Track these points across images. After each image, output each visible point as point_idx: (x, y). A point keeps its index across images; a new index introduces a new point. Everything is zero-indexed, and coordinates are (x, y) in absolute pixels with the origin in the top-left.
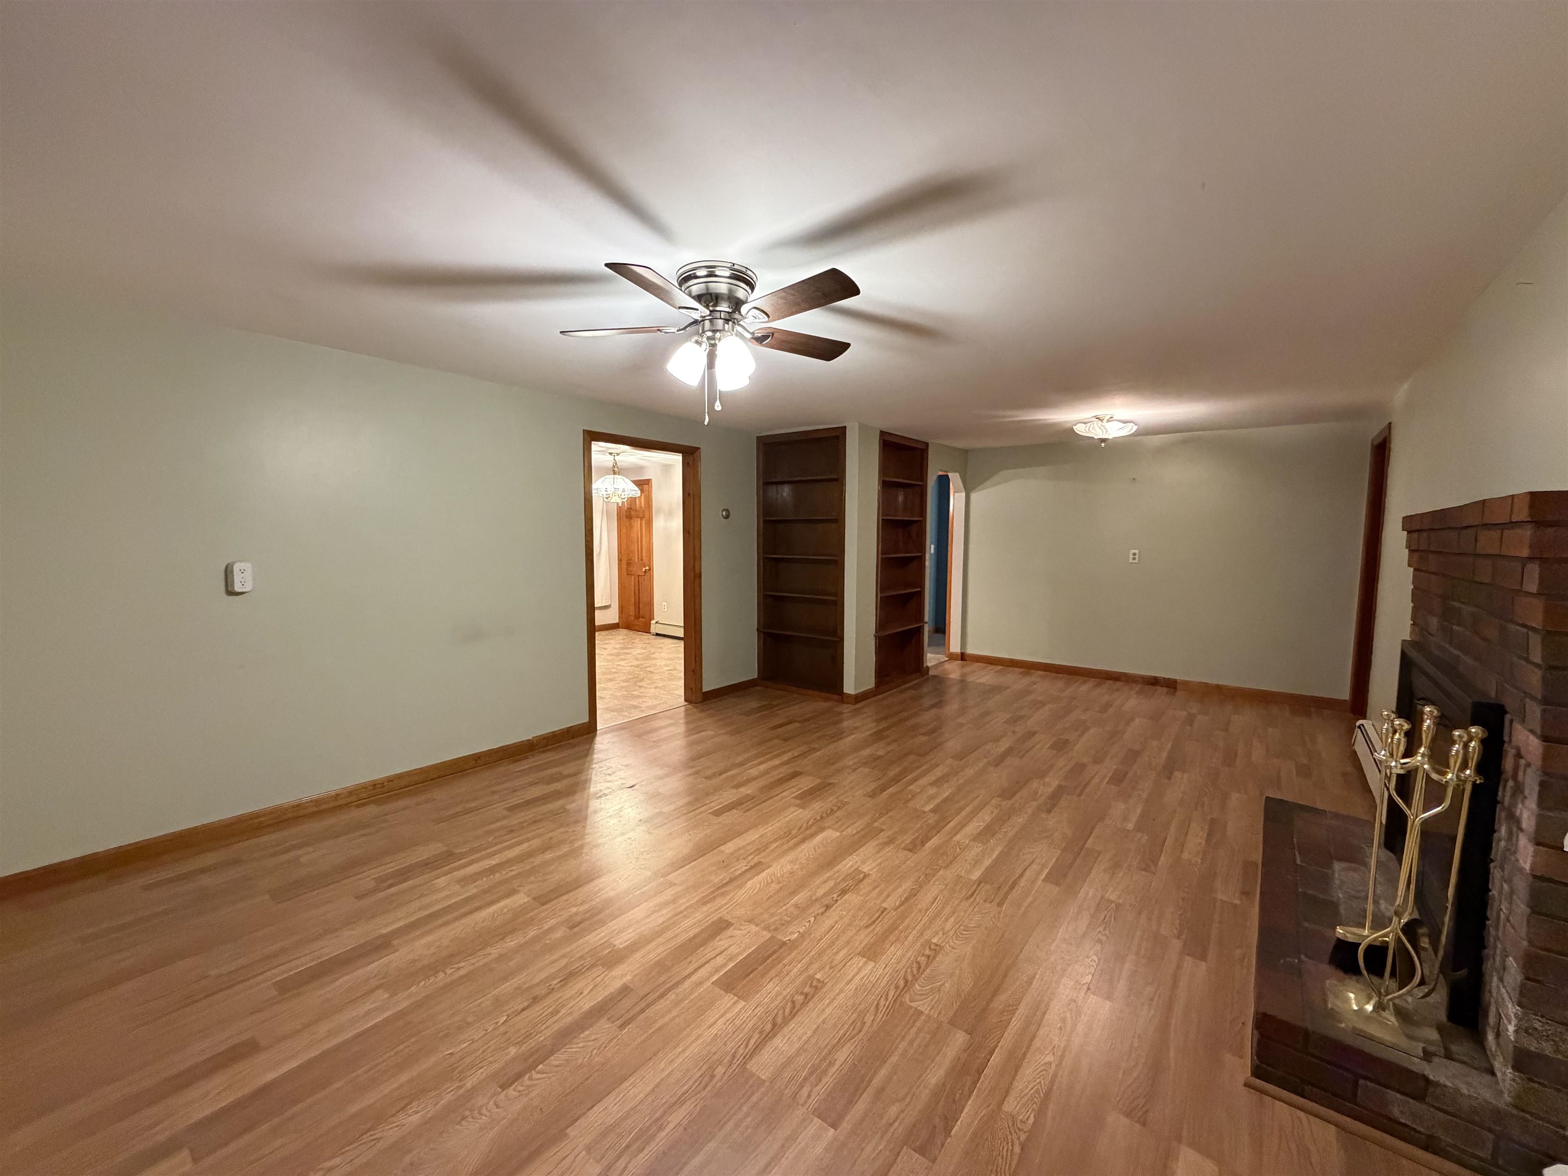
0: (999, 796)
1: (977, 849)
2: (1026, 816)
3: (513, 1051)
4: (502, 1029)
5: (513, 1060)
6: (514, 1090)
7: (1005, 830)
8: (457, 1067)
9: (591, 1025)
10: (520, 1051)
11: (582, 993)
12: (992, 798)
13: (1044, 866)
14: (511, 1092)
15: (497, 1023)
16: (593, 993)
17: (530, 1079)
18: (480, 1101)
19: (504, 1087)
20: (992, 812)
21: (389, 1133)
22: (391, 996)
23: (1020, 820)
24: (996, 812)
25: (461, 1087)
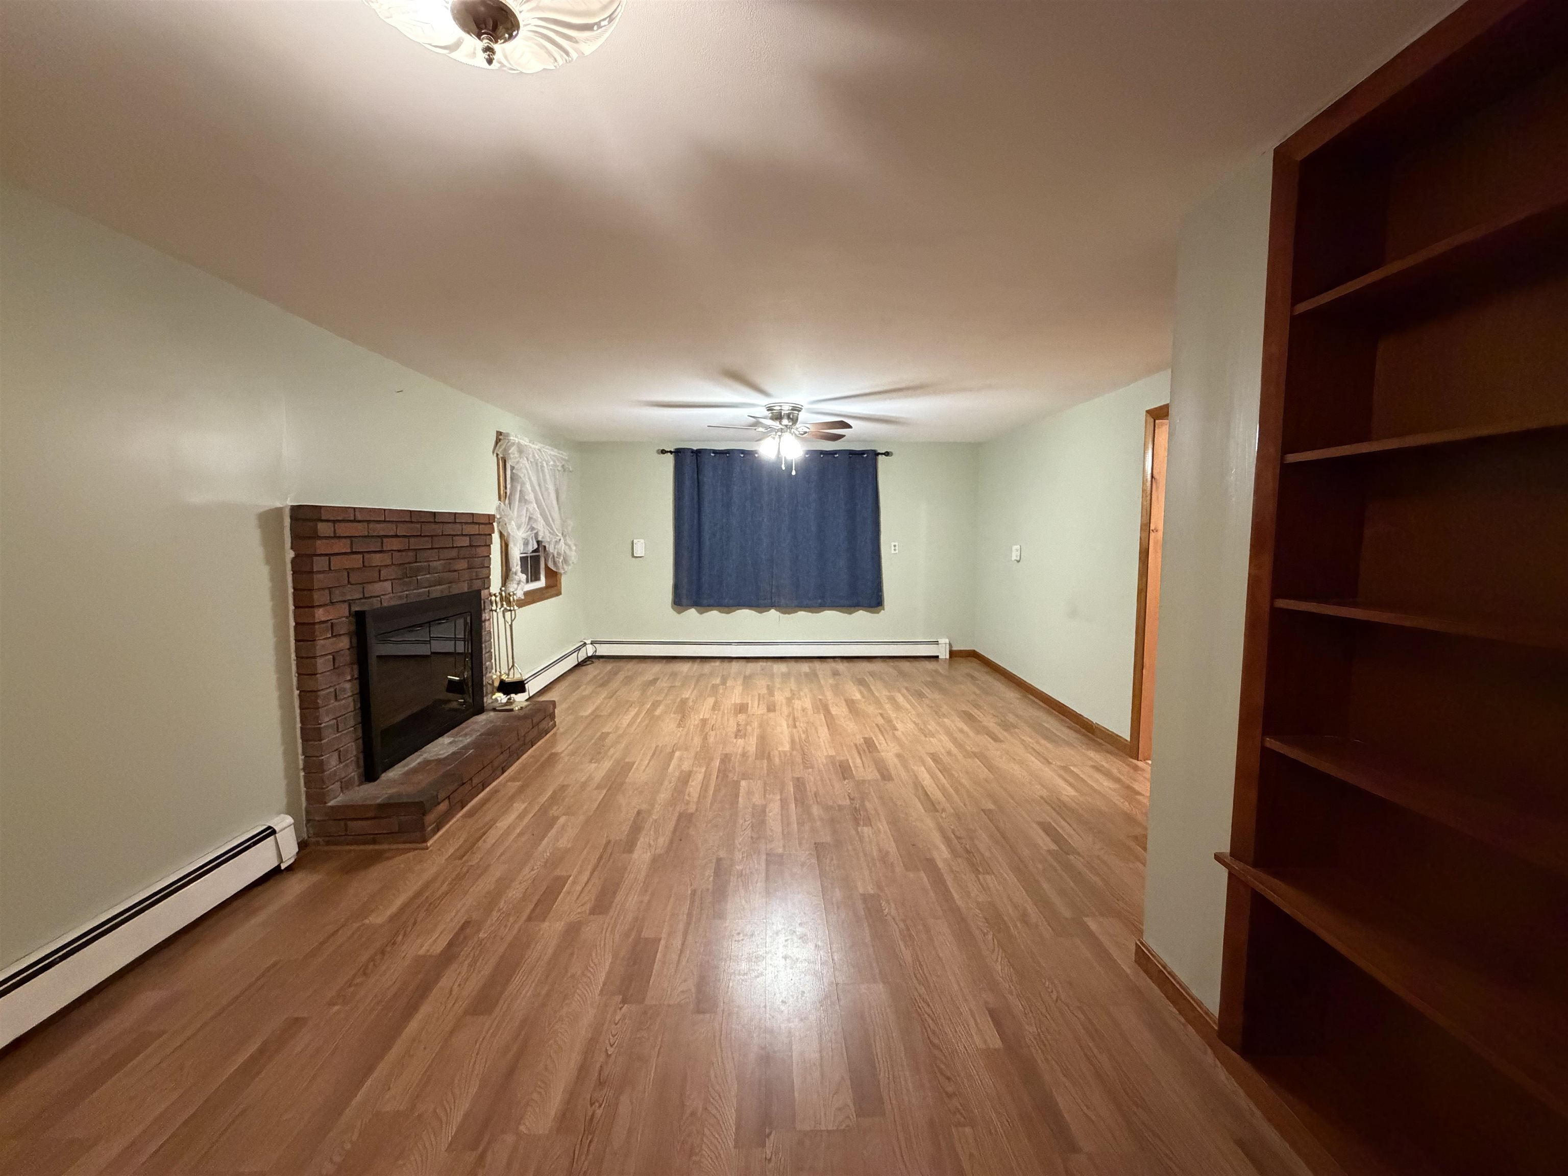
0: (692, 814)
1: (686, 767)
2: (659, 802)
7: (672, 784)
12: (697, 810)
13: (637, 769)
20: (689, 795)
23: (664, 796)
24: (686, 797)
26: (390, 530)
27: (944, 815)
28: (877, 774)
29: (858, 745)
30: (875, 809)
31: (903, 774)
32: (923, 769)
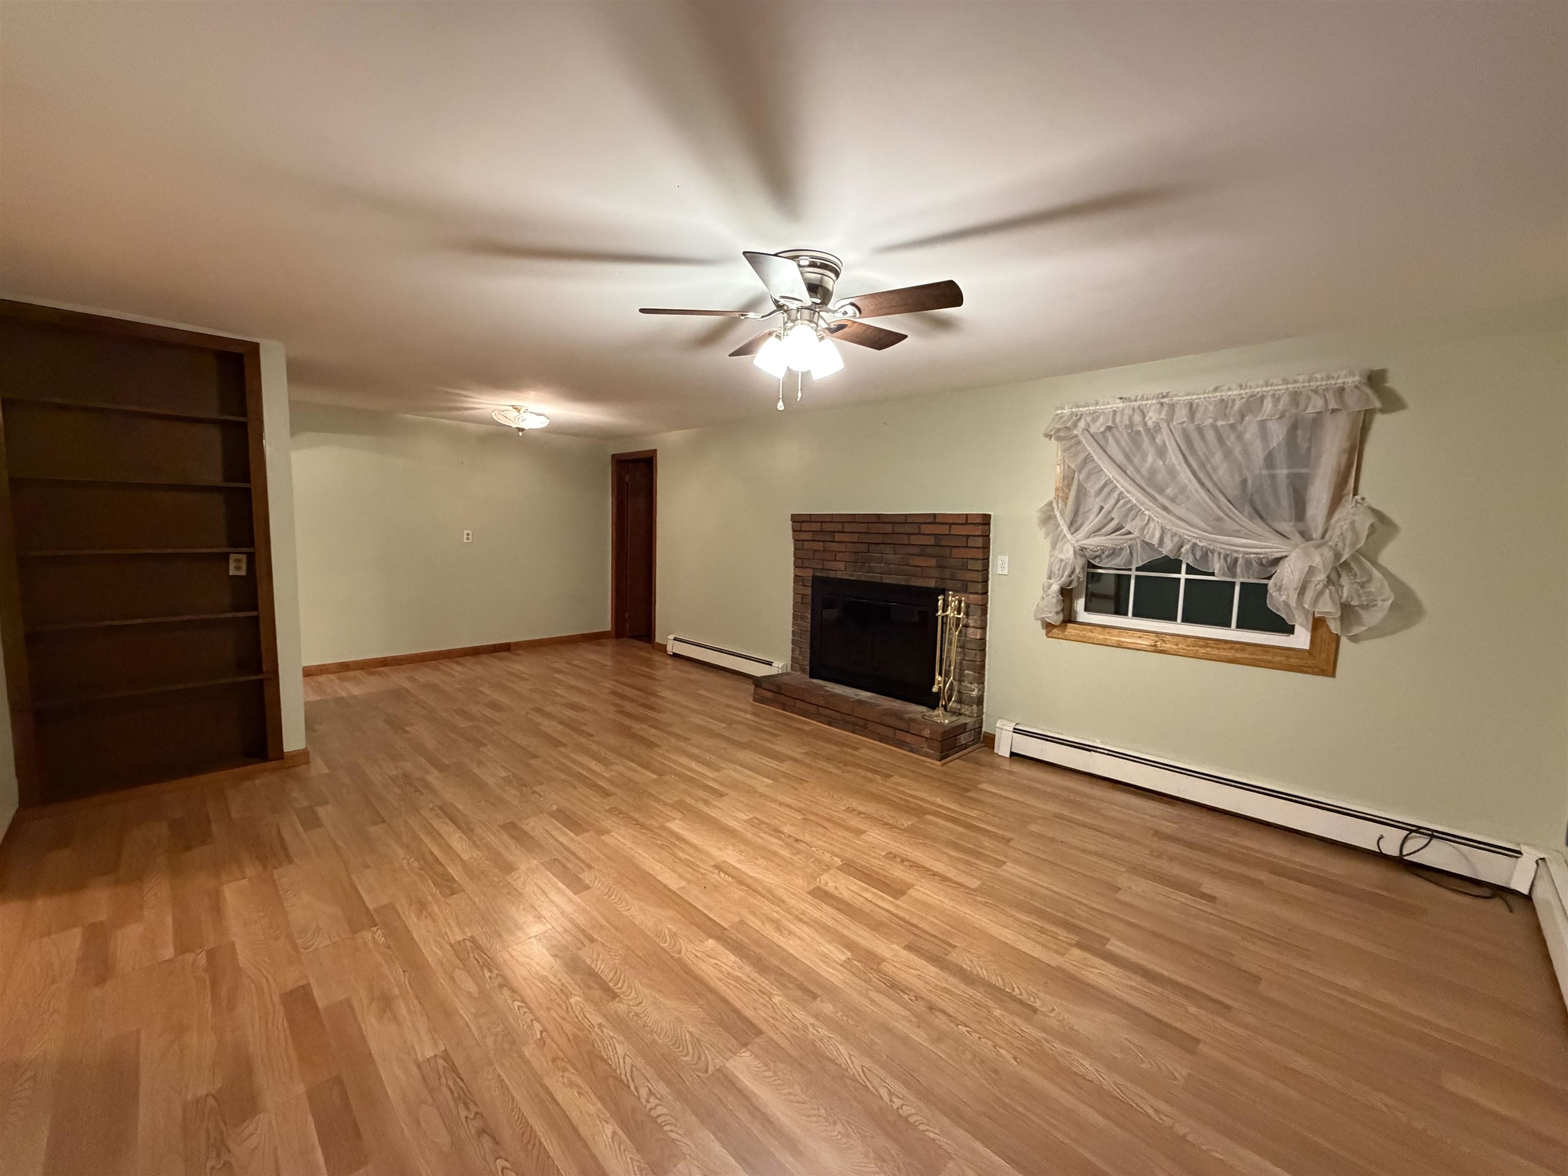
3: (997, 1012)
4: (976, 1026)
5: (1005, 1009)
6: (1035, 1002)
8: (1029, 1050)
9: (957, 965)
10: (996, 1006)
11: (919, 975)
14: (1038, 1004)
15: (968, 1032)
16: (918, 968)
17: (1021, 994)
18: (1053, 1023)
19: (1035, 1010)
21: (1108, 1080)
22: (951, 1158)
25: (1046, 1040)
26: (839, 527)
27: (431, 805)
28: (525, 828)
29: (585, 869)
30: (504, 791)
31: (492, 840)
32: (465, 856)
